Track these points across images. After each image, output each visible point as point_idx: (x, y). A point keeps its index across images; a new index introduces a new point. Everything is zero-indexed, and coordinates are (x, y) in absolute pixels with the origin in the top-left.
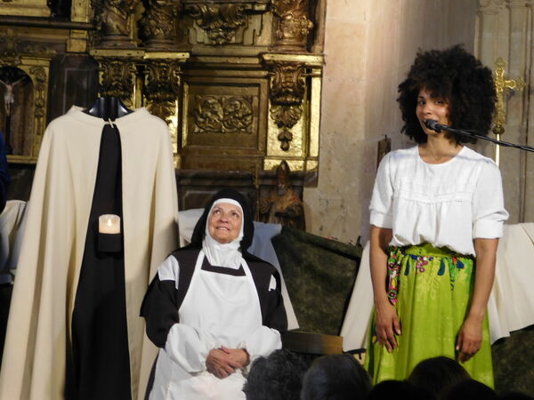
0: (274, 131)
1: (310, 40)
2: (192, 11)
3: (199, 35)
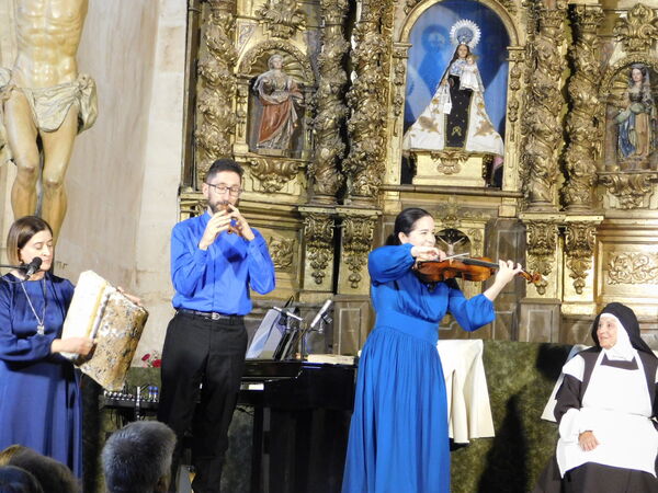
2: (605, 181)
3: (611, 201)
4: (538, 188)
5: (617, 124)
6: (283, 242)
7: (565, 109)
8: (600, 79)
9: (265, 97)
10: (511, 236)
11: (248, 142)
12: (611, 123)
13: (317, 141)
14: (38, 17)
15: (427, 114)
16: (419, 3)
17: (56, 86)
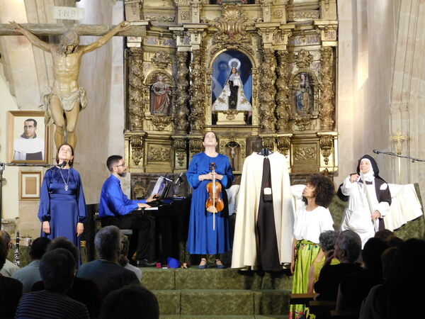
0: (322, 158)
1: (333, 127)
2: (293, 119)
3: (295, 127)
4: (266, 124)
5: (296, 97)
6: (166, 150)
7: (275, 92)
8: (288, 79)
9: (156, 93)
10: (256, 143)
11: (150, 111)
12: (294, 97)
13: (178, 109)
14: (61, 66)
15: (221, 96)
16: (215, 52)
17: (70, 93)
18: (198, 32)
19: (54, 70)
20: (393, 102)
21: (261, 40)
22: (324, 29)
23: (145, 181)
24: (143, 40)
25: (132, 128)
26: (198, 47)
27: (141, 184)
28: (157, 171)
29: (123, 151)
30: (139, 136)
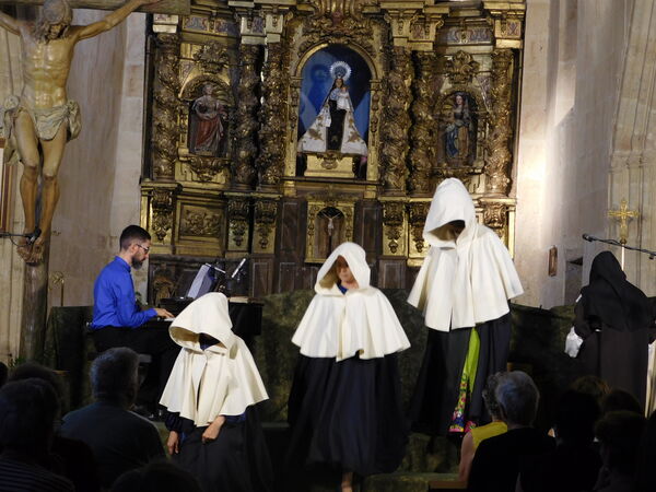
2: (438, 174)
4: (391, 179)
5: (446, 134)
6: (214, 216)
7: (410, 123)
9: (201, 115)
10: (372, 212)
11: (188, 146)
12: (441, 134)
13: (237, 145)
14: (38, 60)
15: (314, 127)
16: (307, 49)
17: (51, 108)
18: (279, 12)
19: (24, 66)
20: (617, 152)
21: (390, 32)
22: (500, 17)
23: (173, 270)
24: (180, 22)
25: (155, 176)
26: (278, 39)
27: (166, 273)
28: (196, 253)
29: (137, 214)
30: (166, 190)
